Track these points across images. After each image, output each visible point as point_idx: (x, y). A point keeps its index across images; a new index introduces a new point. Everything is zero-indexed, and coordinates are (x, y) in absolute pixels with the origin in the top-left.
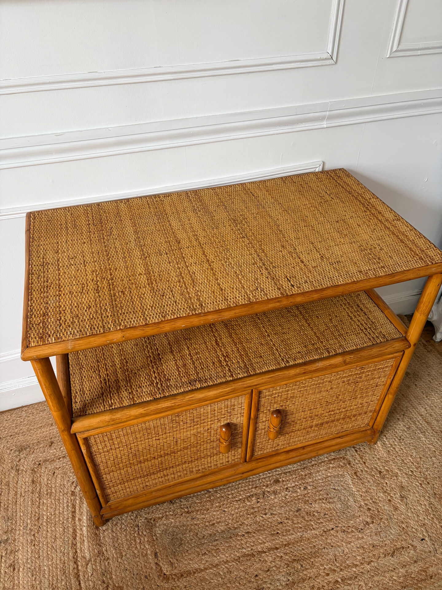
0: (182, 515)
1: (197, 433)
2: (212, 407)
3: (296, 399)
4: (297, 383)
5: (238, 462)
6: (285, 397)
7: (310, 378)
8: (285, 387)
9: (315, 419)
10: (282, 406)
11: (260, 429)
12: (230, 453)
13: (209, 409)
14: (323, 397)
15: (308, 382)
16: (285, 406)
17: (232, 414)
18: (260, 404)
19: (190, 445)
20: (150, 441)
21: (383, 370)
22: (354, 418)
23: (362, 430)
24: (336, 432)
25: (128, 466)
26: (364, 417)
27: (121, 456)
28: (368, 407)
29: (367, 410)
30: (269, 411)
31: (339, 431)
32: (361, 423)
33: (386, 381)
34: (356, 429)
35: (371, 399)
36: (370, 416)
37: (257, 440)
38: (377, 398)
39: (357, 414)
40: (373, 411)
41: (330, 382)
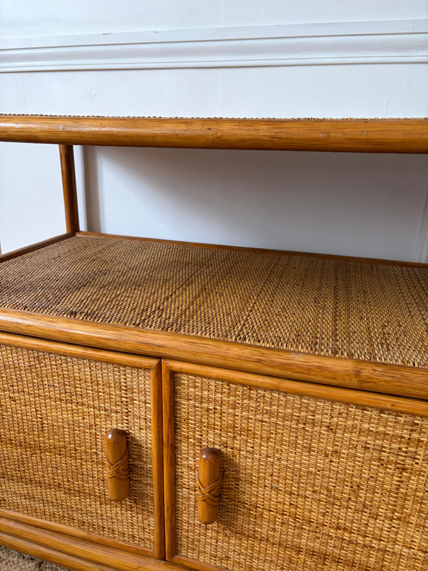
1: (74, 423)
2: (93, 370)
3: (255, 440)
4: (252, 392)
5: (150, 550)
6: (229, 422)
7: (278, 390)
8: (226, 390)
9: (305, 529)
10: (225, 445)
11: (185, 483)
12: (134, 516)
13: (89, 373)
14: (318, 468)
15: (277, 401)
16: (232, 449)
17: (130, 412)
18: (178, 411)
19: (65, 447)
20: (2, 395)
30: (201, 446)
37: (182, 513)
41: (330, 429)
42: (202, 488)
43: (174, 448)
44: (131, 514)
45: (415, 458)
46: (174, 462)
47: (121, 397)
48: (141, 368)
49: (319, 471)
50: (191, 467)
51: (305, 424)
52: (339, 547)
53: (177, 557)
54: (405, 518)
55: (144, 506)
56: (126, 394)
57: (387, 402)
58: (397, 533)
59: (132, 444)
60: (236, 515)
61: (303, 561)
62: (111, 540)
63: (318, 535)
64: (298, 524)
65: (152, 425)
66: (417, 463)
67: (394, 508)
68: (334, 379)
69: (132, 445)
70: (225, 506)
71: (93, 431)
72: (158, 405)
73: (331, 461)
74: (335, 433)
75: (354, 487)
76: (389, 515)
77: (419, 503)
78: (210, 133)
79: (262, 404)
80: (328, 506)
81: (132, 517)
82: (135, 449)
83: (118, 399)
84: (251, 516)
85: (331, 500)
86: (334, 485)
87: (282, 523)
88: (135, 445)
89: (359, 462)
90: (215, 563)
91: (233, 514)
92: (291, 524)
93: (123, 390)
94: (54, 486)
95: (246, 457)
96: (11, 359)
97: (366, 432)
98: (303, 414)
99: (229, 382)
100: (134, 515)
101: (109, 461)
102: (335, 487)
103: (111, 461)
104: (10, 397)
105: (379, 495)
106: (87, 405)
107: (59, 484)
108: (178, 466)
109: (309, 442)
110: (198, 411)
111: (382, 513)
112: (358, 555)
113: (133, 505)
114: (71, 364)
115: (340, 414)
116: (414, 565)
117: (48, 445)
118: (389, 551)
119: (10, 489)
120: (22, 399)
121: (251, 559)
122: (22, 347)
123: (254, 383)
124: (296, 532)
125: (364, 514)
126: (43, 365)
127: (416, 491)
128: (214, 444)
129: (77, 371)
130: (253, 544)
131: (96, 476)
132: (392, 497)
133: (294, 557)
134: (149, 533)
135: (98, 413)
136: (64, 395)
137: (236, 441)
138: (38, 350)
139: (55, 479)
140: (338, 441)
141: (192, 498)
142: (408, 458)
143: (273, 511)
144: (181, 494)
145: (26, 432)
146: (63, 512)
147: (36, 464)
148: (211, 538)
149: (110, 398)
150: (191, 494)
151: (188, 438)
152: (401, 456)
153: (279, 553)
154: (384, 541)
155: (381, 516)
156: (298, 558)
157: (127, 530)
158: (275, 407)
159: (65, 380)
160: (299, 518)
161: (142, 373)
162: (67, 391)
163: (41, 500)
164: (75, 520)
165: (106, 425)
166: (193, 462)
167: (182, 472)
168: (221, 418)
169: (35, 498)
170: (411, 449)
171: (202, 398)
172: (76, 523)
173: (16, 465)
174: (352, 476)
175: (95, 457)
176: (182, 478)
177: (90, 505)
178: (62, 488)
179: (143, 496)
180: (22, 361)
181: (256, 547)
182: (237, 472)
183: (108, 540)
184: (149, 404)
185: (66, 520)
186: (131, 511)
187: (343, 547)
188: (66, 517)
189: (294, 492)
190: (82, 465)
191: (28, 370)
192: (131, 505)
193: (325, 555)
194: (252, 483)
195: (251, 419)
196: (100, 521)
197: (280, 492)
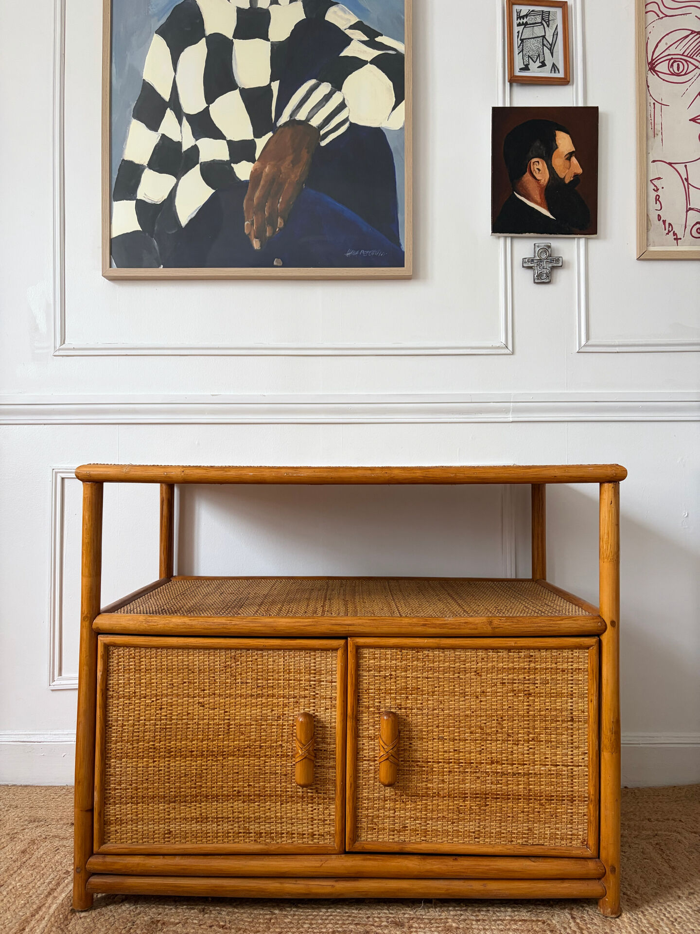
0: (211, 927)
1: (261, 718)
2: (286, 660)
3: (423, 696)
4: (419, 654)
5: (330, 845)
6: (403, 684)
7: (439, 648)
8: (399, 656)
9: (467, 772)
10: (400, 707)
11: (365, 755)
12: (315, 809)
13: (282, 663)
14: (472, 710)
15: (438, 658)
16: (405, 709)
17: (317, 694)
18: (361, 683)
19: (249, 746)
20: (190, 703)
21: (572, 677)
22: (550, 808)
23: (575, 853)
24: (520, 841)
25: (151, 754)
26: (572, 813)
27: (145, 720)
28: (572, 780)
29: (571, 789)
30: (379, 713)
31: (525, 838)
32: (571, 833)
33: (588, 712)
34: (561, 846)
35: (572, 757)
36: (585, 815)
37: (363, 789)
38: (582, 757)
39: (553, 796)
40: (585, 799)
41: (477, 674)
42: (385, 747)
43: (357, 720)
44: (312, 807)
45: (535, 684)
46: (357, 736)
47: (310, 681)
48: (329, 651)
49: (473, 712)
50: (371, 737)
51: (459, 673)
52: (495, 782)
53: (357, 843)
54: (537, 737)
55: (326, 793)
56: (315, 677)
57: (511, 642)
58: (534, 754)
59: (317, 727)
60: (410, 776)
61: (469, 808)
62: (290, 846)
63: (478, 775)
64: (461, 769)
65: (338, 702)
66: (537, 687)
67: (529, 730)
68: (476, 629)
69: (317, 728)
70: (401, 770)
71: (281, 722)
72: (344, 680)
73: (481, 701)
74: (481, 676)
75: (499, 720)
76: (526, 737)
77: (544, 721)
78: (387, 475)
80: (482, 744)
81: (312, 811)
82: (320, 732)
83: (307, 683)
84: (424, 773)
85: (484, 736)
86: (485, 722)
87: (449, 772)
88: (320, 727)
89: (500, 696)
90: (393, 839)
91: (408, 776)
92: (457, 770)
93: (312, 674)
94: (233, 795)
95: (417, 715)
96: (207, 663)
97: (502, 670)
98: (457, 664)
99: (401, 648)
100: (314, 807)
101: (301, 743)
102: (485, 723)
103: (303, 742)
104: (199, 703)
105: (517, 722)
106: (277, 696)
107: (239, 792)
108: (360, 738)
109: (464, 688)
110: (377, 680)
111: (521, 737)
112: (510, 786)
113: (315, 795)
114: (267, 657)
115: (483, 659)
116: (551, 782)
117: (232, 747)
118: (531, 773)
119: (180, 814)
120: (211, 703)
121: (426, 822)
122: (221, 649)
123: (422, 645)
124: (461, 778)
125: (509, 742)
126: (239, 663)
127: (540, 711)
128: (390, 708)
129: (272, 663)
130: (426, 803)
131: (279, 771)
132: (526, 720)
133: (461, 806)
134: (329, 825)
135: (287, 701)
136: (255, 690)
137: (408, 701)
138: (237, 649)
139: (234, 787)
140: (483, 683)
141: (372, 769)
142: (531, 685)
143: (441, 762)
144: (362, 768)
145: (210, 739)
146: (239, 827)
147: (216, 774)
148: (390, 810)
149: (300, 684)
150: (371, 766)
151: (369, 708)
152: (526, 683)
153: (449, 806)
154: (526, 764)
155: (521, 741)
156: (465, 806)
157: (306, 829)
158: (437, 663)
159: (259, 674)
160: (462, 763)
161: (330, 654)
162: (259, 685)
163: (215, 818)
164: (252, 833)
165: (293, 712)
166: (373, 731)
167: (363, 744)
168: (395, 682)
169: (209, 818)
170: (532, 677)
171: (380, 667)
172: (252, 837)
173: (193, 781)
174: (497, 710)
175: (280, 750)
176: (363, 750)
177: (269, 809)
178: (240, 796)
179: (325, 782)
180: (218, 663)
181: (430, 805)
182: (410, 731)
183: (286, 846)
184: (335, 682)
185: (241, 836)
186: (312, 803)
187: (497, 780)
188: (241, 833)
189: (456, 738)
190: (265, 762)
191: (223, 670)
192: (312, 796)
193: (486, 794)
194: (422, 739)
195: (420, 677)
196: (279, 825)
197: (445, 741)
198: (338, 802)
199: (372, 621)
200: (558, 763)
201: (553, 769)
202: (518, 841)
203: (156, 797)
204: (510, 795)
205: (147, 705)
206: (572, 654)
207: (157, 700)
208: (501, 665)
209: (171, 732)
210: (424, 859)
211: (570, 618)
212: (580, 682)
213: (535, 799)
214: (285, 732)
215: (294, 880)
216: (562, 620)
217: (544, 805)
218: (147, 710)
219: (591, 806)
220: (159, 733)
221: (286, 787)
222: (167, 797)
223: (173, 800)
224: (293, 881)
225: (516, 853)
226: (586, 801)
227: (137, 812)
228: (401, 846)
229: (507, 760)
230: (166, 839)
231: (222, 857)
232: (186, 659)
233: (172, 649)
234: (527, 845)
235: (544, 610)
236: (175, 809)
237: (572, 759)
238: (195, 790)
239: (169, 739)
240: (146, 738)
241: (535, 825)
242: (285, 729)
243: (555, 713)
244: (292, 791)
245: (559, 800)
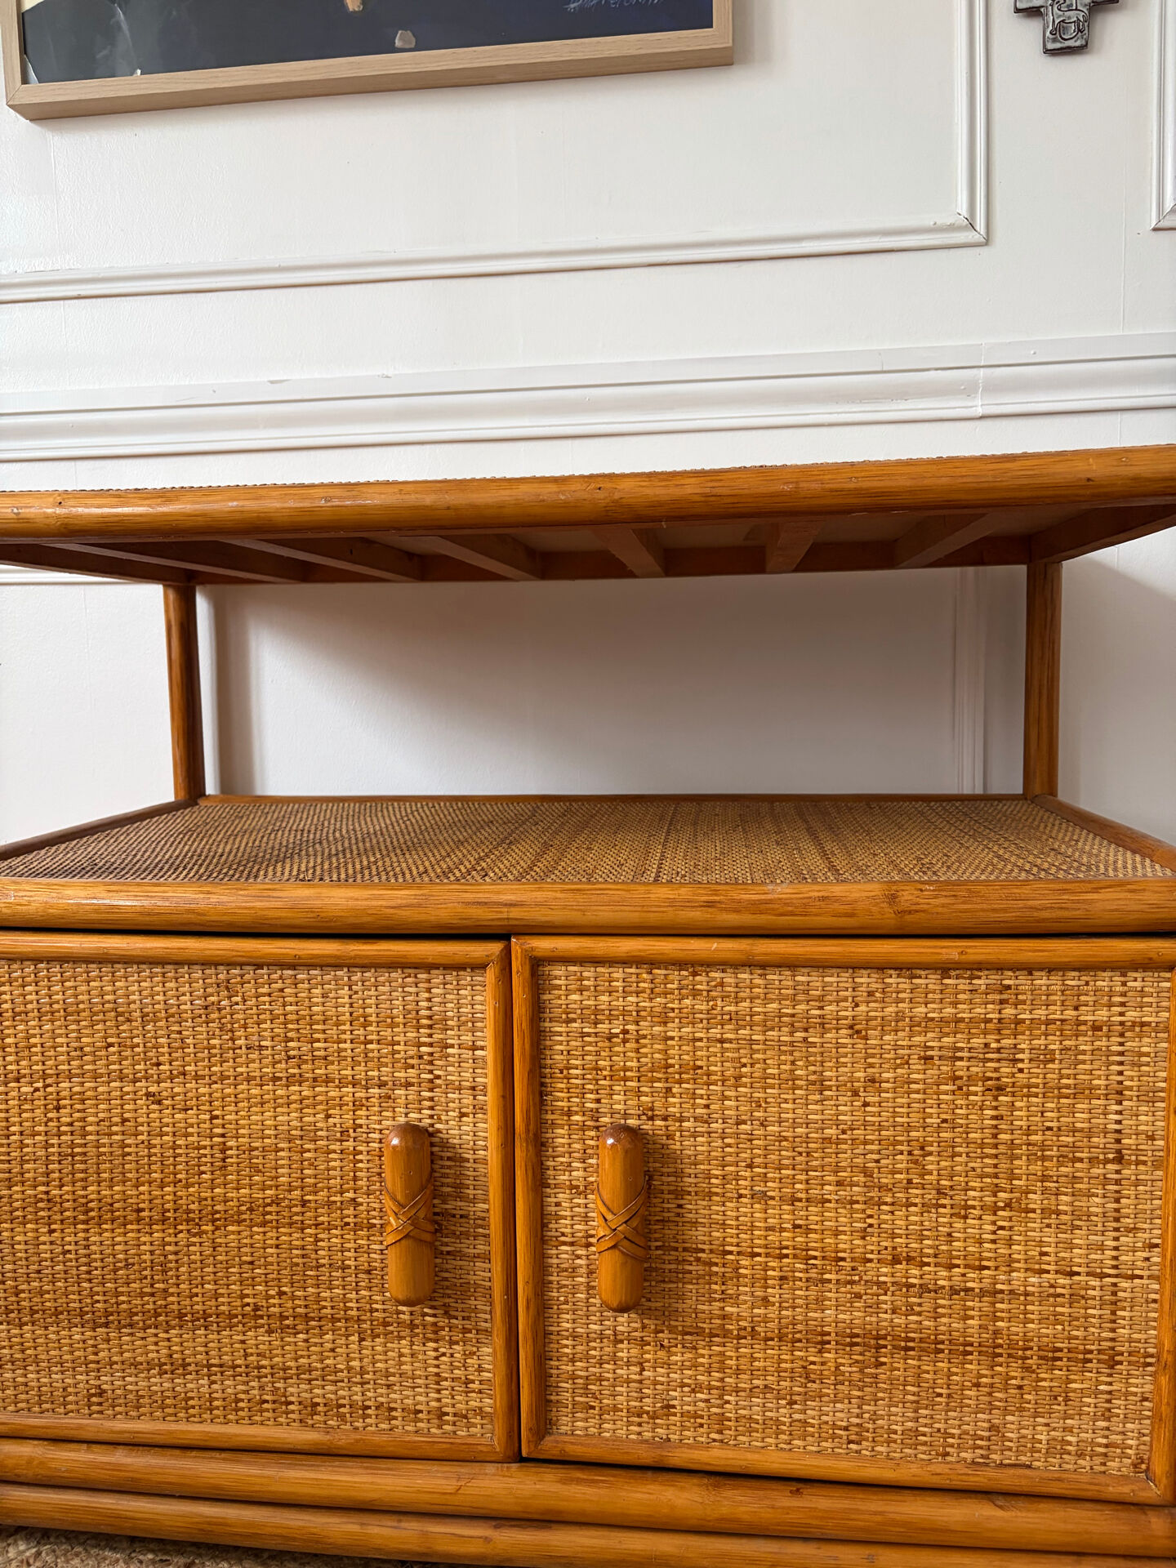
1: (302, 1133)
2: (356, 993)
3: (711, 1087)
4: (698, 978)
5: (483, 1441)
6: (657, 1056)
7: (749, 964)
8: (646, 985)
9: (829, 1281)
10: (650, 1113)
11: (563, 1230)
12: (444, 1354)
13: (346, 1000)
14: (841, 1127)
15: (748, 990)
16: (665, 1119)
17: (438, 1077)
18: (548, 1052)
19: (276, 1201)
20: (128, 1093)
21: (1121, 1044)
22: (1049, 1379)
23: (1114, 1490)
24: (967, 1455)
25: (42, 1213)
26: (1110, 1393)
27: (21, 1133)
28: (1113, 1313)
29: (1111, 1335)
30: (597, 1128)
31: (981, 1447)
32: (1104, 1441)
33: (1166, 1138)
34: (1080, 1471)
35: (1114, 1253)
36: (1146, 1399)
37: (560, 1312)
38: (1145, 1255)
39: (1061, 1350)
40: (1149, 1360)
41: (855, 1031)
42: (609, 1217)
43: (540, 1144)
44: (436, 1350)
45: (1016, 1061)
46: (540, 1183)
47: (419, 1045)
48: (464, 969)
49: (844, 1132)
50: (577, 1187)
51: (806, 1030)
52: (904, 1309)
53: (548, 1438)
54: (1019, 1200)
55: (468, 1318)
56: (430, 1036)
57: (950, 950)
58: (1010, 1243)
59: (442, 1158)
60: (680, 1285)
61: (833, 1369)
62: (385, 1438)
63: (857, 1289)
64: (813, 1274)
65: (491, 1099)
66: (1021, 1071)
67: (996, 1181)
68: (853, 915)
69: (441, 1162)
70: (656, 1269)
71: (350, 1144)
72: (504, 1045)
73: (866, 1104)
74: (866, 1038)
75: (916, 1152)
76: (989, 1200)
77: (1038, 1159)
78: (601, 495)
79: (719, 1003)
80: (869, 1212)
81: (436, 1358)
82: (448, 1171)
83: (412, 1051)
84: (714, 1279)
85: (874, 1194)
86: (876, 1157)
87: (782, 1278)
88: (449, 1159)
89: (917, 1092)
90: (639, 1434)
91: (675, 1285)
92: (801, 1275)
93: (423, 1027)
94: (243, 1316)
95: (695, 1135)
96: (160, 998)
97: (923, 1024)
98: (802, 1007)
99: (651, 963)
100: (442, 1350)
101: (394, 1199)
102: (877, 1161)
103: (399, 1197)
104: (148, 1095)
105: (963, 1159)
106: (337, 1081)
107: (257, 1308)
108: (548, 1190)
109: (819, 1069)
110: (590, 1044)
111: (974, 1199)
112: (944, 1320)
113: (443, 1322)
114: (306, 986)
115: (870, 994)
116: (1056, 1314)
117: (235, 1203)
118: (1002, 1292)
119: (122, 1353)
120: (178, 1094)
121: (721, 1397)
122: (190, 963)
123: (704, 955)
124: (812, 1294)
125: (941, 1210)
126: (238, 999)
127: (1029, 1132)
128: (626, 1116)
129: (320, 1000)
130: (722, 1354)
131: (351, 1263)
132: (988, 1156)
133: (813, 1363)
134: (480, 1392)
135: (363, 1095)
136: (283, 1065)
137: (671, 1100)
138: (230, 964)
139: (243, 1296)
140: (873, 1056)
141: (581, 1266)
142: (1004, 1063)
143: (759, 1255)
144: (555, 1261)
145: (180, 1181)
146: (261, 1388)
147: (199, 1264)
148: (628, 1364)
149: (394, 1053)
150: (579, 1257)
151: (569, 1113)
152: (991, 1060)
153: (780, 1361)
154: (988, 1268)
155: (974, 1207)
156: (823, 1364)
157: (424, 1399)
158: (746, 1004)
159: (290, 1026)
160: (815, 1258)
161: (467, 977)
162: (292, 1053)
163: (204, 1366)
164: (292, 1403)
165: (380, 1122)
166: (581, 1173)
167: (558, 1204)
168: (637, 1051)
169: (189, 1364)
170: (1006, 1042)
171: (597, 1011)
172: (293, 1412)
173: (146, 1278)
174: (909, 1128)
175: (351, 1211)
176: (558, 1218)
177: (333, 1350)
178: (261, 1317)
179: (465, 1290)
180: (187, 998)
181: (731, 1358)
182: (679, 1174)
183: (376, 1438)
184: (482, 1048)
185: (267, 1410)
186: (436, 1341)
187: (910, 1306)
188: (267, 1402)
189: (799, 1195)
190: (317, 1240)
191: (200, 1016)
192: (435, 1324)
193: (878, 1338)
194: (711, 1194)
195: (701, 1040)
196: (358, 1389)
197: (771, 1202)
198: (499, 1340)
199: (569, 895)
200: (1075, 1269)
201: (1061, 1281)
202: (963, 1455)
203: (62, 1313)
204: (942, 1342)
205: (23, 1100)
206: (1124, 984)
207: (46, 1086)
208: (922, 1009)
209: (85, 1162)
210: (716, 1486)
211: (1121, 884)
212: (1144, 1059)
213: (1010, 1356)
214: (361, 1170)
215: (395, 1517)
216: (1096, 890)
217: (1033, 1372)
218: (25, 1111)
219: (1164, 1380)
220: (56, 1166)
221: (371, 1301)
222: (87, 1313)
223: (103, 1320)
224: (389, 1521)
225: (957, 1483)
226: (1150, 1365)
227: (22, 1344)
228: (659, 1452)
229: (936, 1256)
230: (94, 1408)
231: (224, 1455)
232: (110, 988)
233: (74, 962)
234: (987, 1465)
235: (1046, 866)
236: (108, 1341)
237: (1116, 1258)
238: (152, 1299)
239: (82, 1180)
240: (27, 1175)
241: (1009, 1418)
242: (361, 1161)
243: (1070, 1139)
244: (384, 1311)
245: (1077, 1360)
